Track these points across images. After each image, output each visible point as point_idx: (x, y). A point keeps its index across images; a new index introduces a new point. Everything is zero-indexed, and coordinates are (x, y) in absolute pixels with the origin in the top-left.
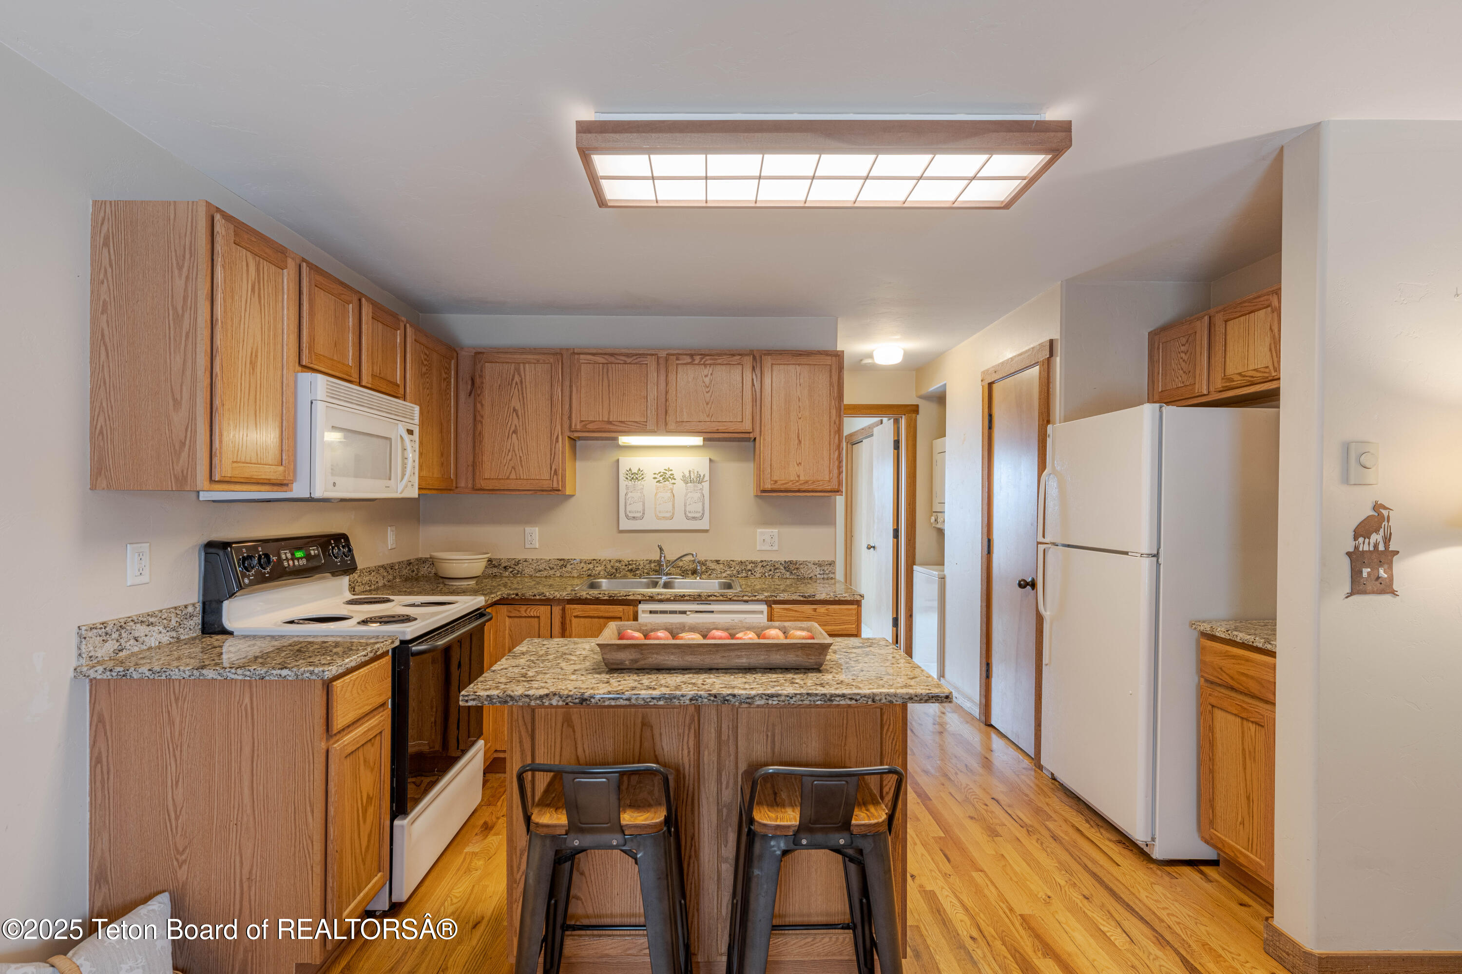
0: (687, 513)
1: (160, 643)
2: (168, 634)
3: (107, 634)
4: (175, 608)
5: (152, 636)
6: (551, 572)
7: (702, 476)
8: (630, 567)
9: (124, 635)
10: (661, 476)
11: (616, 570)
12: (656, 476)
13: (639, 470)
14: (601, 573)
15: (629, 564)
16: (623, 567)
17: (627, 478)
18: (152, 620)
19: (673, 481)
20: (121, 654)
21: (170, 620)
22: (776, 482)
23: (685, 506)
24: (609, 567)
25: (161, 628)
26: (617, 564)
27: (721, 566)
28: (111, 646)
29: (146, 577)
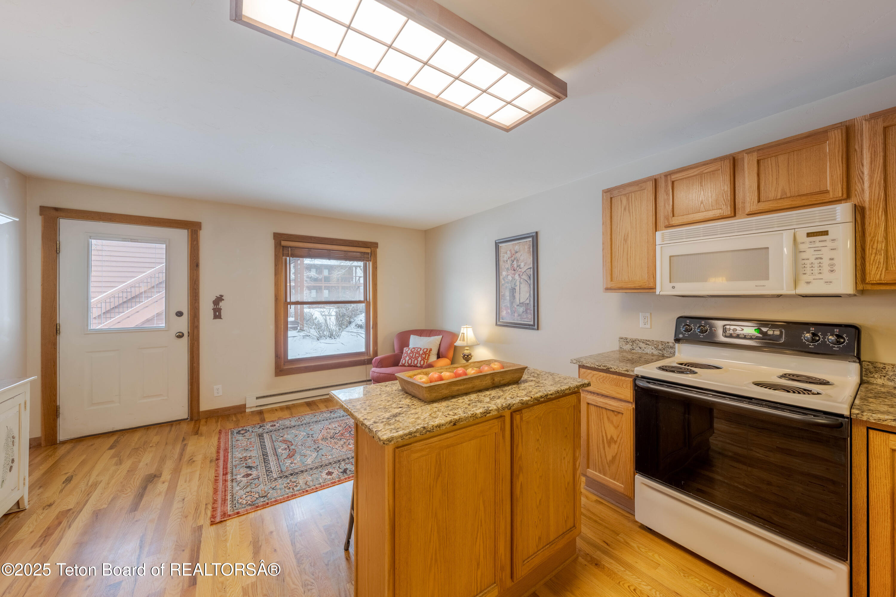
1: (652, 353)
2: (657, 351)
3: (627, 342)
4: (662, 342)
5: (648, 349)
9: (634, 345)
18: (648, 343)
20: (633, 351)
21: (658, 346)
25: (653, 348)
28: (628, 347)
29: (648, 326)
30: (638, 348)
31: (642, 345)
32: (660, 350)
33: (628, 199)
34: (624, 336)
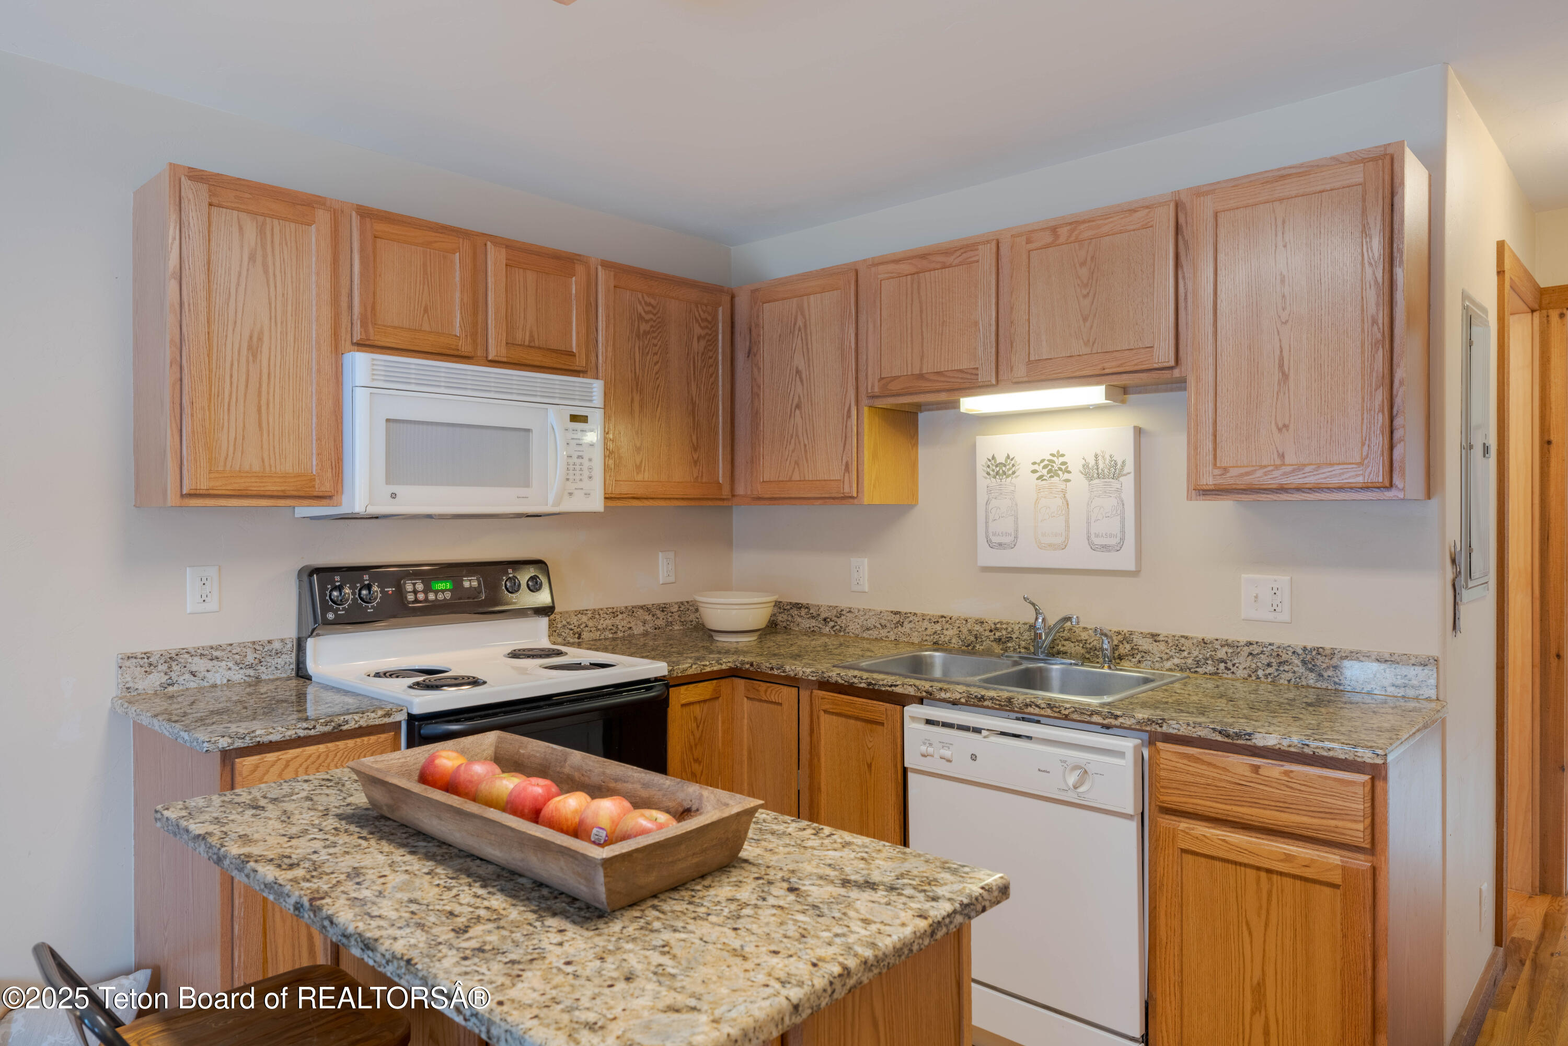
0: (1093, 536)
1: (229, 680)
2: (242, 672)
3: (150, 665)
4: (254, 643)
5: (217, 672)
6: (883, 633)
7: (1119, 463)
8: (998, 634)
9: (175, 668)
10: (1044, 467)
11: (976, 638)
12: (1036, 467)
13: (1008, 457)
14: (954, 641)
15: (997, 629)
16: (987, 633)
17: (988, 474)
18: (215, 654)
19: (1066, 476)
20: (170, 689)
21: (246, 656)
22: (1225, 470)
23: (1088, 523)
24: (965, 631)
25: (231, 664)
26: (977, 627)
27: (1162, 646)
28: (156, 679)
29: (212, 605)
30: (187, 676)
31: (200, 665)
32: (251, 666)
34: (139, 649)
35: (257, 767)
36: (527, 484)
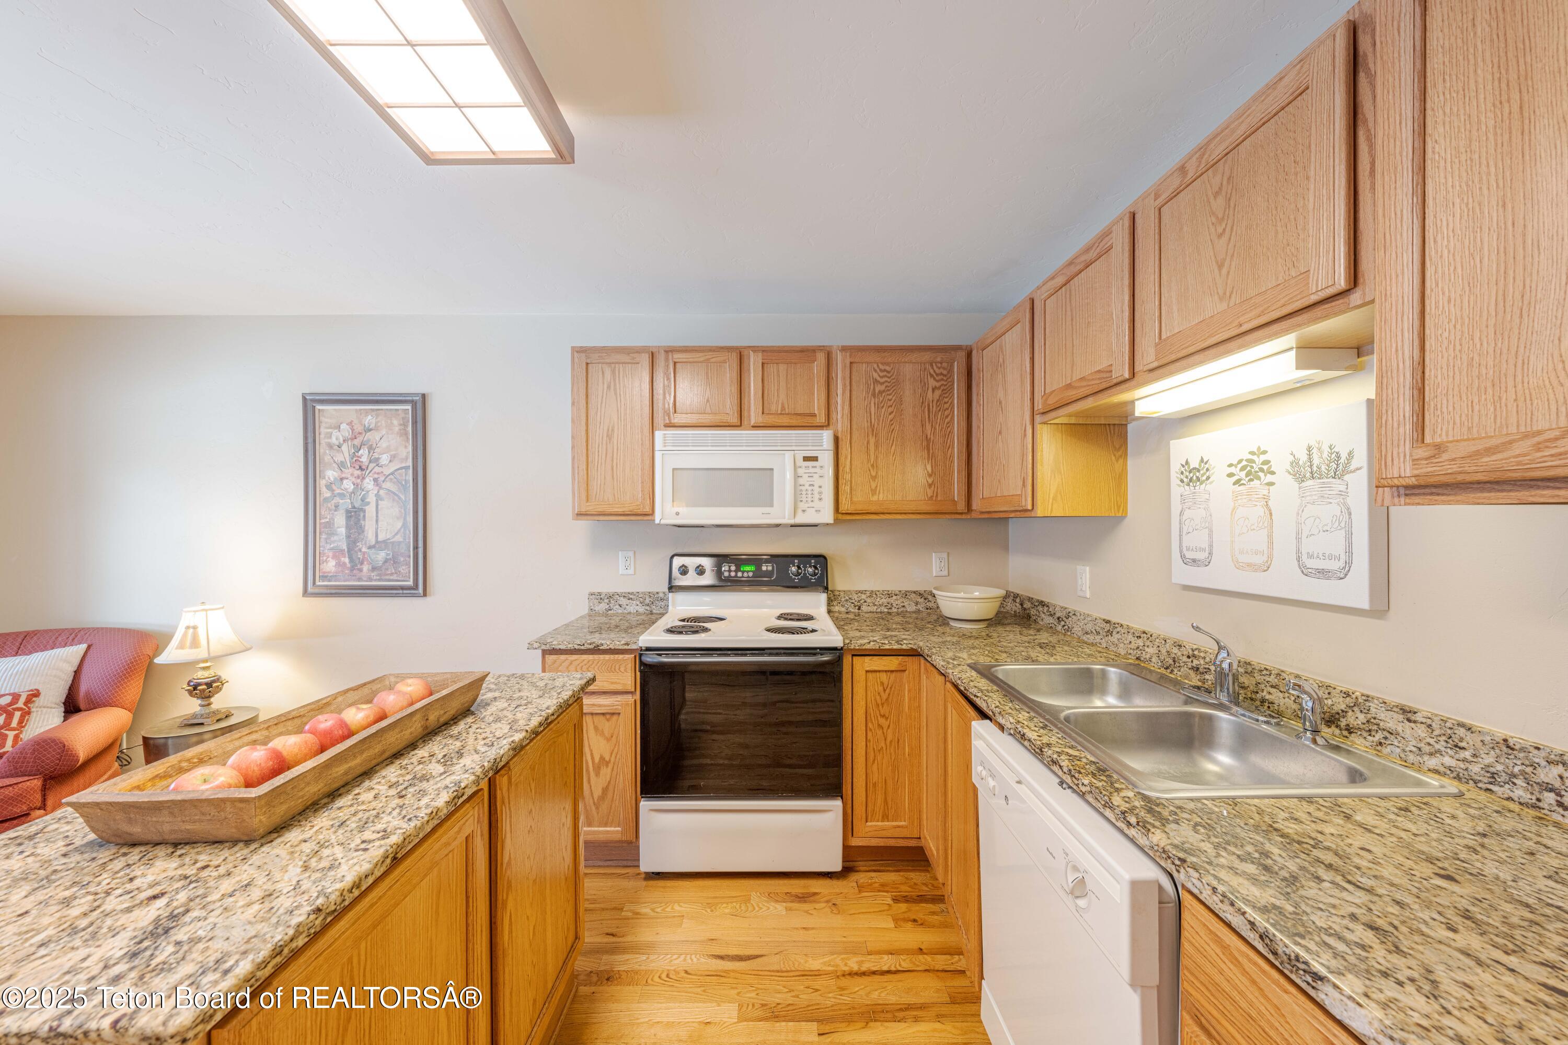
0: (1304, 557)
1: (637, 611)
2: (643, 607)
3: (601, 598)
4: (650, 592)
5: (631, 605)
7: (1344, 456)
8: (1196, 662)
9: (612, 601)
10: (1242, 469)
11: (1174, 661)
12: (1232, 470)
13: (1202, 460)
14: (1153, 660)
15: (1194, 656)
16: (1185, 659)
17: (1182, 481)
18: (631, 596)
19: (1270, 478)
20: (610, 612)
22: (1439, 448)
23: (1298, 539)
24: (1164, 651)
25: (638, 602)
26: (1175, 650)
27: (1421, 731)
28: (603, 607)
29: (631, 571)
30: (617, 607)
31: (623, 601)
32: (648, 605)
33: (613, 372)
34: (596, 590)
35: (555, 662)
36: (771, 505)
